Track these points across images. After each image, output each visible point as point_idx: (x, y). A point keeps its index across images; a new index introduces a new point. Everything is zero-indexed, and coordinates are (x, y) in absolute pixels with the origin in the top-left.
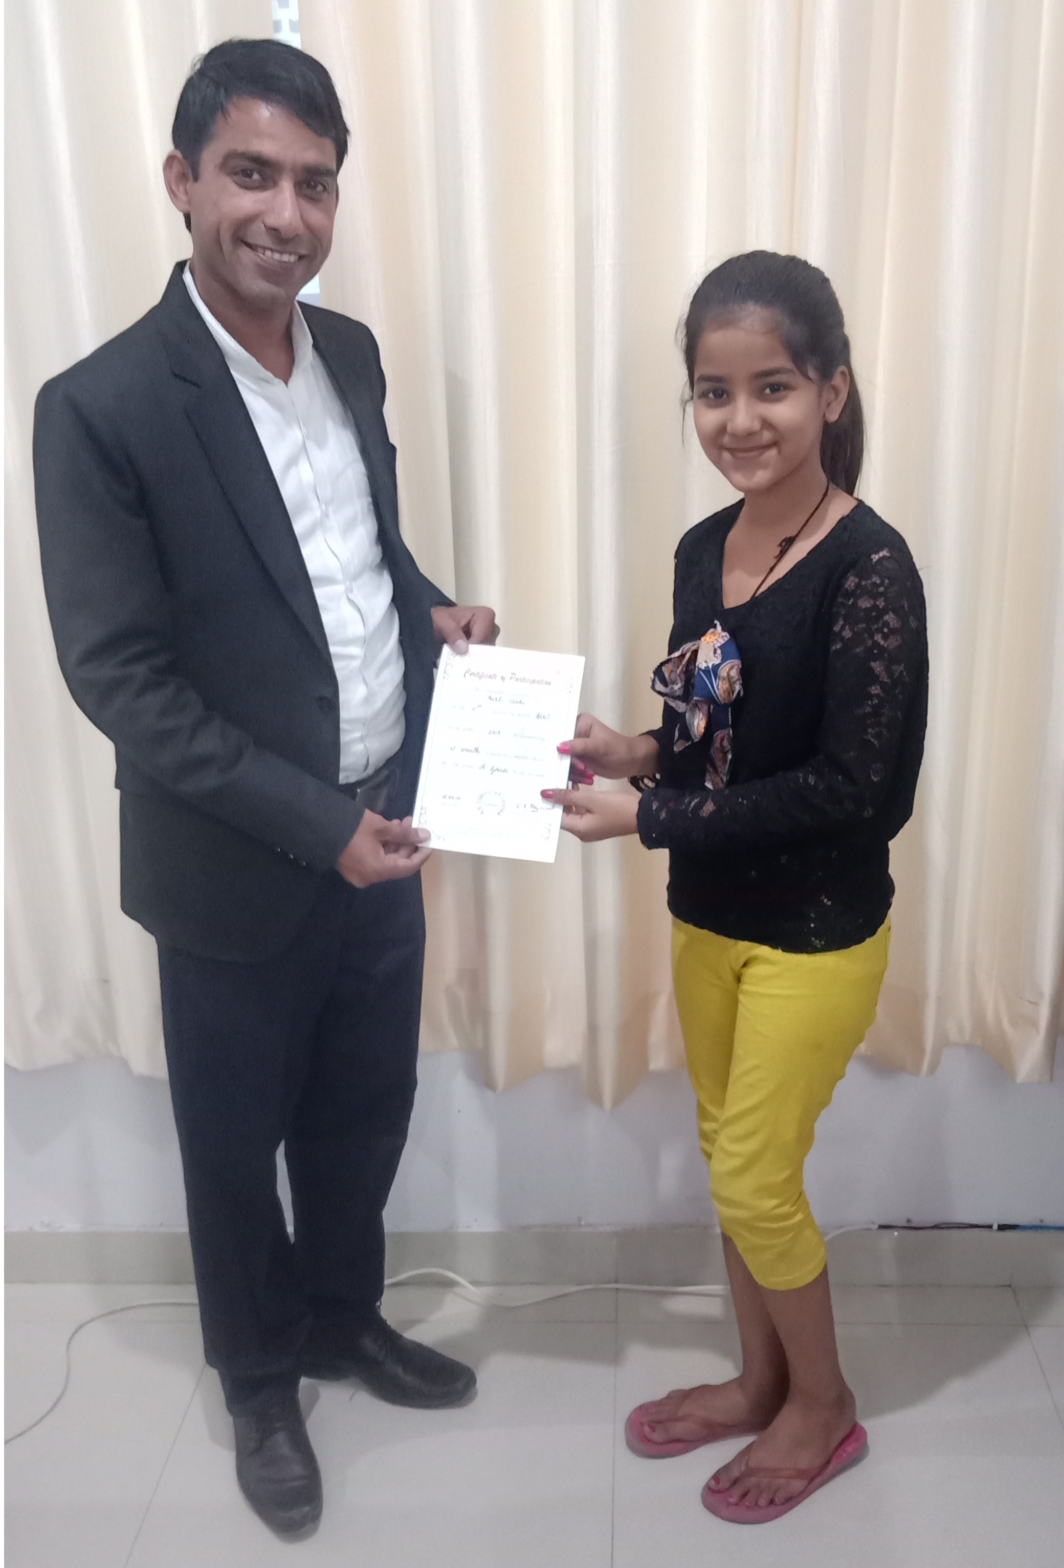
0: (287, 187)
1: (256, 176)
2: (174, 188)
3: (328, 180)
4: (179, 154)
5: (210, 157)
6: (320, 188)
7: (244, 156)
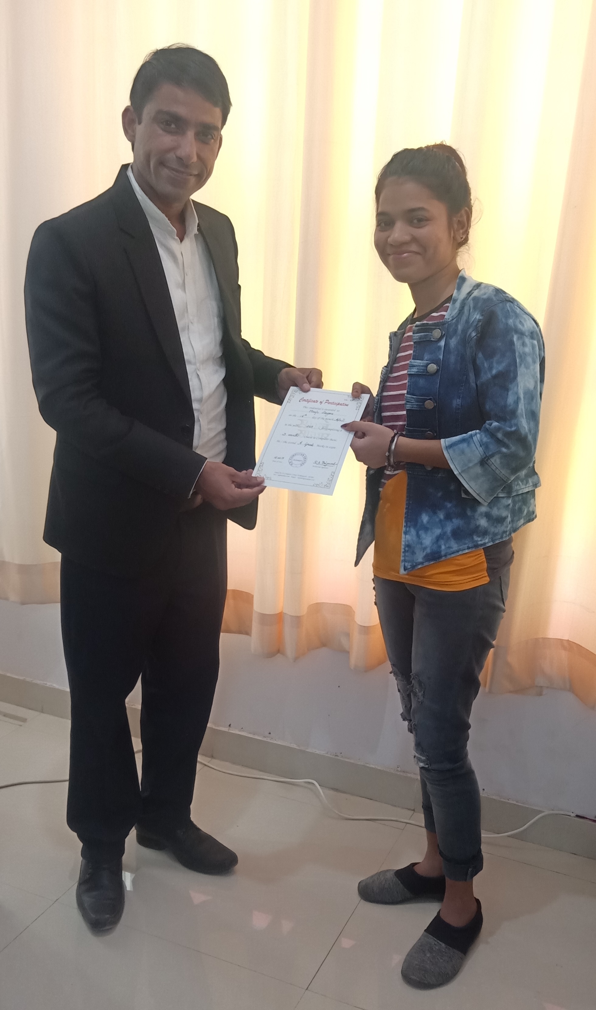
0: (190, 134)
1: (173, 126)
2: (127, 127)
3: (215, 133)
4: (132, 109)
5: (149, 111)
6: (210, 137)
7: (168, 113)
